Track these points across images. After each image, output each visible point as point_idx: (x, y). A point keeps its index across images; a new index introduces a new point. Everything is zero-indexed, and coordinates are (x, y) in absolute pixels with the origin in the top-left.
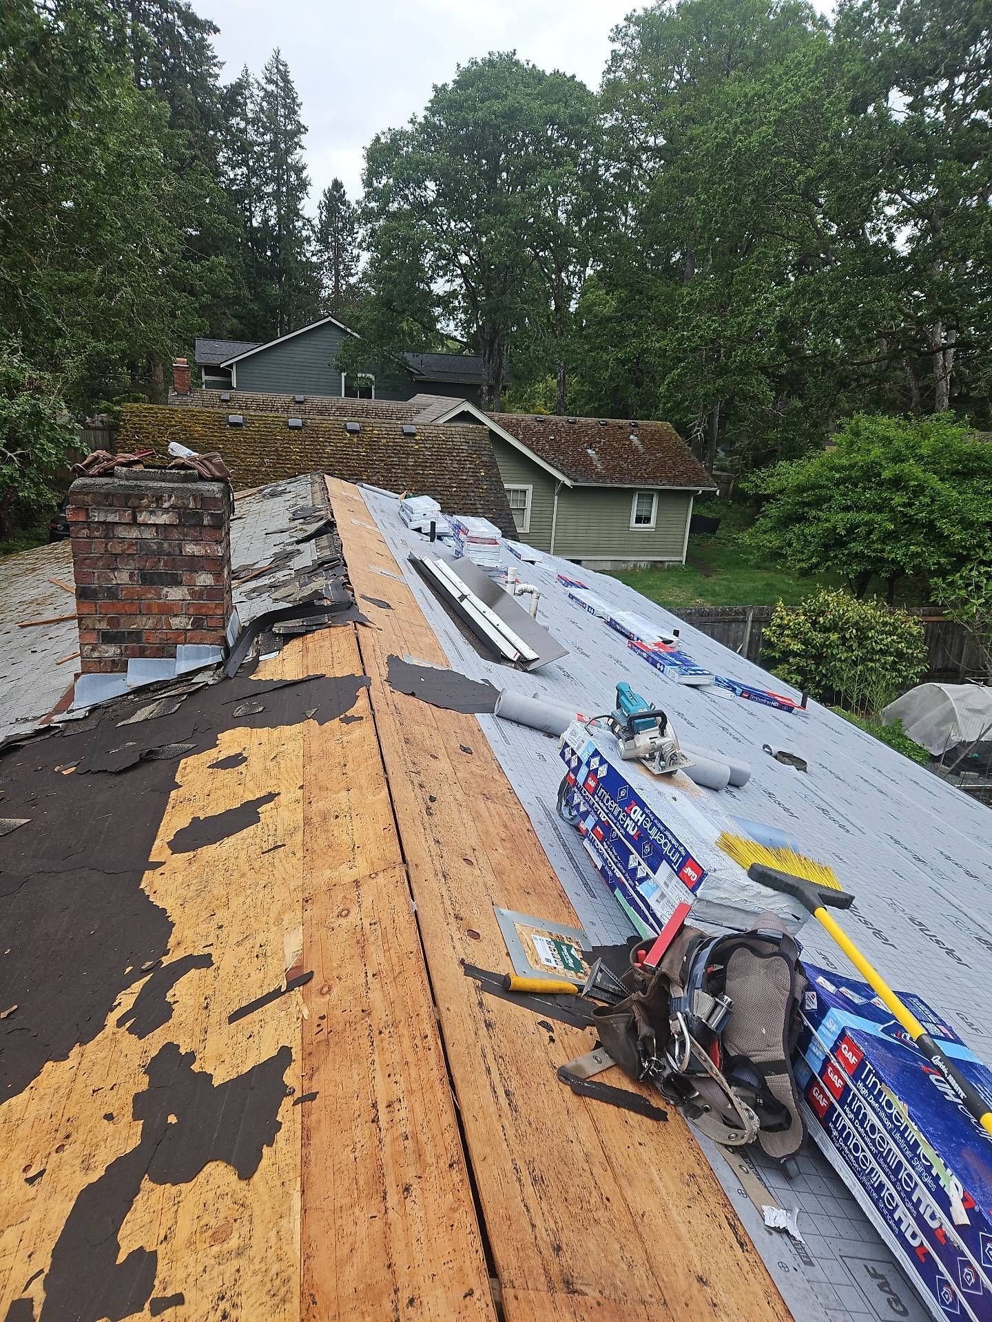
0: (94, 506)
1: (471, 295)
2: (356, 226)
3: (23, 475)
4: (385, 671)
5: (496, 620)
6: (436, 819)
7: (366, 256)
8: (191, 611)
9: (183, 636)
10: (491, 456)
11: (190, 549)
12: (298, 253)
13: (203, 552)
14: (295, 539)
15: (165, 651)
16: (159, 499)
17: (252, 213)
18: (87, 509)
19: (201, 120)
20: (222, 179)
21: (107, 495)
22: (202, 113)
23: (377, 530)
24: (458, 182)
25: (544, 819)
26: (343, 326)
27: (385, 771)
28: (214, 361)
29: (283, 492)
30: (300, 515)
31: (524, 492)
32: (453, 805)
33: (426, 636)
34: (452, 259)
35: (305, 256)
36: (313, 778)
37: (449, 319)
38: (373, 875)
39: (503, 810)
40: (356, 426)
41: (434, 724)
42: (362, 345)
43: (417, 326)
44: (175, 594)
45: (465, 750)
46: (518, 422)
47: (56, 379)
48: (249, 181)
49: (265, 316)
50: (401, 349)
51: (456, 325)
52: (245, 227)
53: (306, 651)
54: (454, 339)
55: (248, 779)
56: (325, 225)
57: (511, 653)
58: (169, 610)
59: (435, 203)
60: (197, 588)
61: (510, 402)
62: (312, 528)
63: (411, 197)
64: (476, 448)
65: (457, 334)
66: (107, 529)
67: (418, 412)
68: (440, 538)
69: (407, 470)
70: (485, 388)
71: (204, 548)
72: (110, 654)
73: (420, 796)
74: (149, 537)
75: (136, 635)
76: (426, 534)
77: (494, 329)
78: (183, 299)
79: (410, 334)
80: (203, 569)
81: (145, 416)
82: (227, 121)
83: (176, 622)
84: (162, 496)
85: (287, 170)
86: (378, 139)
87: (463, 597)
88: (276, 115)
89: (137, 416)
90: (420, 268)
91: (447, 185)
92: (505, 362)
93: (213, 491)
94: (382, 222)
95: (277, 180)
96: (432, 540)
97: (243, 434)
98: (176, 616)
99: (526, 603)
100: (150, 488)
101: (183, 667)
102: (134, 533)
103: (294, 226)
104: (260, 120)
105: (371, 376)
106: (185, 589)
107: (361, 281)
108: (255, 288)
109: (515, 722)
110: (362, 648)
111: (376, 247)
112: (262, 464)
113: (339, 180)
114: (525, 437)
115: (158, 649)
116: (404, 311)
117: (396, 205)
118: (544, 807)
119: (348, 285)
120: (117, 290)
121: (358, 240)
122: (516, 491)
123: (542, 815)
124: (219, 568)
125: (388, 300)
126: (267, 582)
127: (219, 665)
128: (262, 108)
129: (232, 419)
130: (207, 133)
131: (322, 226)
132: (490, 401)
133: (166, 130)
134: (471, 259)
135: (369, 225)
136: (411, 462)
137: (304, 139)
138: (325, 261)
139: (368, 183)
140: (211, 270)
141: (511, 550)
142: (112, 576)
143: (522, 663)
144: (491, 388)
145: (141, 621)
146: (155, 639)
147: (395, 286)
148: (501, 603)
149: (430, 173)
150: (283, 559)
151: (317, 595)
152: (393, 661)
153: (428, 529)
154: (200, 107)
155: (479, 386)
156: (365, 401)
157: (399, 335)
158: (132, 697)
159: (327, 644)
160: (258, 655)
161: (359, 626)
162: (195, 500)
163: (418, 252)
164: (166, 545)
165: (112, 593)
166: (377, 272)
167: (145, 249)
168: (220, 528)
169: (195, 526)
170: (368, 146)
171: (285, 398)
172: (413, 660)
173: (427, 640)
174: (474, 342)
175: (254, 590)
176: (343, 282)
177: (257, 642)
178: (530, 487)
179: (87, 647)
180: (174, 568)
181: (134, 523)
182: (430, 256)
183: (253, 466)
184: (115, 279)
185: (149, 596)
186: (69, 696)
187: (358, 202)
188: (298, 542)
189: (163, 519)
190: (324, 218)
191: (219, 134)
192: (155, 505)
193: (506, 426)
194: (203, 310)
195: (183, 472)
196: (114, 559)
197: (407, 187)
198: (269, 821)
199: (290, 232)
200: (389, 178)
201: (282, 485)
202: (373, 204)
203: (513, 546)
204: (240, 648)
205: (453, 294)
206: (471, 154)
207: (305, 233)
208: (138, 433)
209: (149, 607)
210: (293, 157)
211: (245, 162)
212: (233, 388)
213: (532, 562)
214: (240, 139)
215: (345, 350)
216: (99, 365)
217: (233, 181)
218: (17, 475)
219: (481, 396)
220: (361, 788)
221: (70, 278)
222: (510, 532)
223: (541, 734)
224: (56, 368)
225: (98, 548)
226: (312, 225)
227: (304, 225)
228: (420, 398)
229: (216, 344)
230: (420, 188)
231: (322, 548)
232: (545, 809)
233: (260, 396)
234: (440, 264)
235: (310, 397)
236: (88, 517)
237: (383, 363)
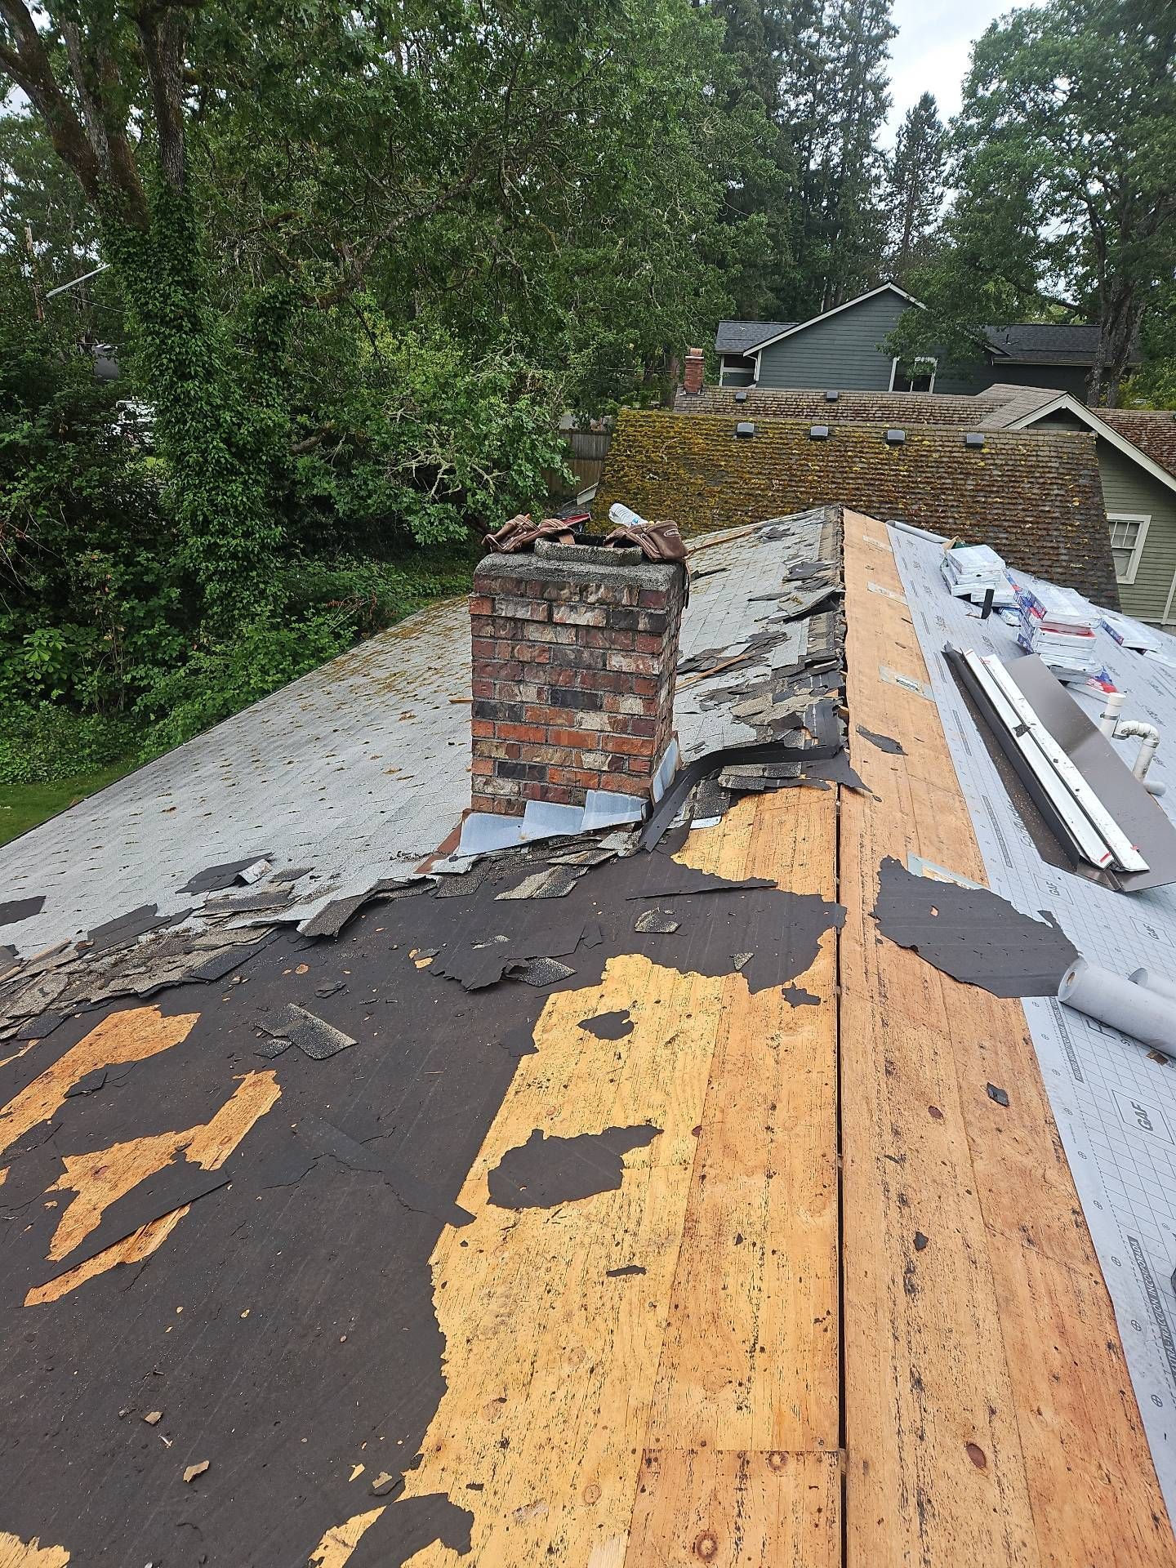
0: (502, 596)
1: (1097, 241)
2: (945, 154)
3: (496, 501)
4: (872, 891)
5: (1075, 779)
6: (922, 1303)
7: (951, 195)
8: (610, 747)
9: (595, 780)
10: (1095, 478)
11: (617, 662)
12: (862, 200)
13: (633, 668)
14: (785, 614)
15: (572, 796)
16: (583, 590)
17: (811, 152)
18: (494, 599)
19: (765, 37)
20: (781, 112)
21: (519, 581)
22: (767, 28)
23: (902, 599)
24: (1105, 74)
25: (1145, 1314)
26: (904, 295)
27: (840, 1150)
28: (736, 348)
29: (785, 534)
30: (801, 575)
31: (1136, 525)
32: (961, 1263)
33: (951, 810)
34: (1076, 189)
35: (870, 203)
36: (719, 1116)
37: (1059, 276)
38: (776, 1459)
39: (1059, 1279)
40: (900, 435)
41: (944, 1024)
42: (928, 319)
43: (1009, 287)
44: (592, 721)
45: (995, 1093)
46: (1143, 423)
47: (558, 379)
48: (813, 111)
49: (807, 286)
50: (982, 321)
51: (1068, 284)
52: (800, 171)
53: (756, 825)
54: (1062, 303)
55: (626, 1072)
56: (902, 157)
57: (1095, 852)
58: (581, 743)
59: (1065, 109)
60: (620, 717)
61: (1134, 391)
62: (810, 599)
63: (1029, 105)
64: (1073, 465)
65: (1068, 297)
66: (516, 627)
67: (991, 410)
68: (997, 610)
69: (963, 496)
70: (1097, 372)
71: (636, 661)
72: (506, 791)
73: (896, 1232)
74: (566, 641)
75: (539, 771)
76: (976, 604)
77: (1126, 285)
78: (710, 272)
79: (998, 301)
80: (631, 691)
81: (641, 426)
82: (796, 35)
83: (591, 760)
84: (587, 587)
85: (864, 90)
86: (995, 26)
87: (1023, 729)
88: (860, 17)
89: (632, 426)
90: (1027, 206)
91: (1087, 81)
92: (1135, 332)
93: (657, 581)
94: (981, 145)
95: (848, 105)
96: (985, 616)
97: (752, 447)
98: (590, 751)
99: (1130, 754)
100: (573, 574)
101: (592, 820)
102: (548, 635)
103: (862, 165)
104: (837, 27)
105: (932, 360)
106: (605, 717)
107: (940, 230)
108: (800, 251)
109: (1094, 1019)
110: (842, 839)
111: (968, 182)
112: (769, 488)
113: (931, 95)
114: (1151, 444)
115: (564, 792)
116: (993, 270)
117: (1006, 119)
118: (1144, 1269)
119: (922, 237)
120: (636, 266)
121: (944, 174)
122: (1122, 524)
123: (1139, 1293)
124: (652, 692)
125: (973, 253)
126: (733, 683)
127: (638, 825)
128: (842, 13)
129: (742, 427)
130: (770, 54)
131: (898, 160)
132: (1102, 389)
133: (718, 56)
134: (1106, 185)
135: (963, 152)
136: (970, 484)
137: (891, 45)
138: (896, 207)
139: (970, 92)
140: (748, 232)
141: (1108, 629)
142: (517, 691)
143: (1116, 875)
144: (1107, 372)
145: (547, 753)
146: (562, 778)
147: (987, 233)
148: (1088, 746)
149: (1063, 65)
150: (762, 644)
151: (794, 722)
152: (891, 869)
153: (980, 597)
154: (766, 21)
155: (1088, 369)
156: (920, 396)
157: (980, 302)
158: (525, 851)
159: (790, 819)
160: (691, 819)
161: (845, 793)
162: (630, 593)
163: (1030, 183)
164: (586, 655)
165: (514, 713)
166: (964, 215)
167: (674, 213)
168: (660, 635)
169: (626, 630)
170: (979, 39)
171: (815, 394)
172: (923, 867)
173: (951, 820)
174: (1089, 307)
175: (712, 696)
176: (915, 233)
177: (695, 795)
178: (1145, 520)
179: (480, 778)
180: (593, 686)
181: (549, 622)
182: (1044, 186)
183: (758, 489)
184: (635, 253)
185: (559, 721)
186: (455, 838)
187: (951, 121)
188: (787, 620)
189: (586, 618)
190: (902, 148)
191: (784, 54)
192: (577, 598)
193: (1122, 429)
194: (730, 286)
195: (620, 551)
196: (519, 670)
197: (1026, 91)
198: (634, 1193)
199: (855, 173)
200: (1001, 82)
201: (786, 522)
202: (973, 121)
203: (1111, 623)
204: (668, 805)
205: (1071, 239)
206: (1131, 31)
207: (874, 172)
208: (630, 446)
209: (558, 735)
210: (874, 71)
211: (811, 86)
212: (755, 382)
213: (1140, 651)
214: (809, 58)
215: (903, 328)
216: (610, 359)
217: (792, 114)
218: (490, 502)
219: (1089, 383)
220: (791, 1180)
221: (587, 256)
222: (1105, 594)
223: (1144, 1052)
224: (563, 364)
225: (502, 652)
226: (885, 161)
227: (876, 160)
228: (998, 391)
229: (742, 327)
230: (1045, 90)
231: (817, 636)
232: (1148, 1279)
233: (783, 393)
234: (1057, 197)
235: (847, 393)
236: (494, 610)
237: (954, 341)
